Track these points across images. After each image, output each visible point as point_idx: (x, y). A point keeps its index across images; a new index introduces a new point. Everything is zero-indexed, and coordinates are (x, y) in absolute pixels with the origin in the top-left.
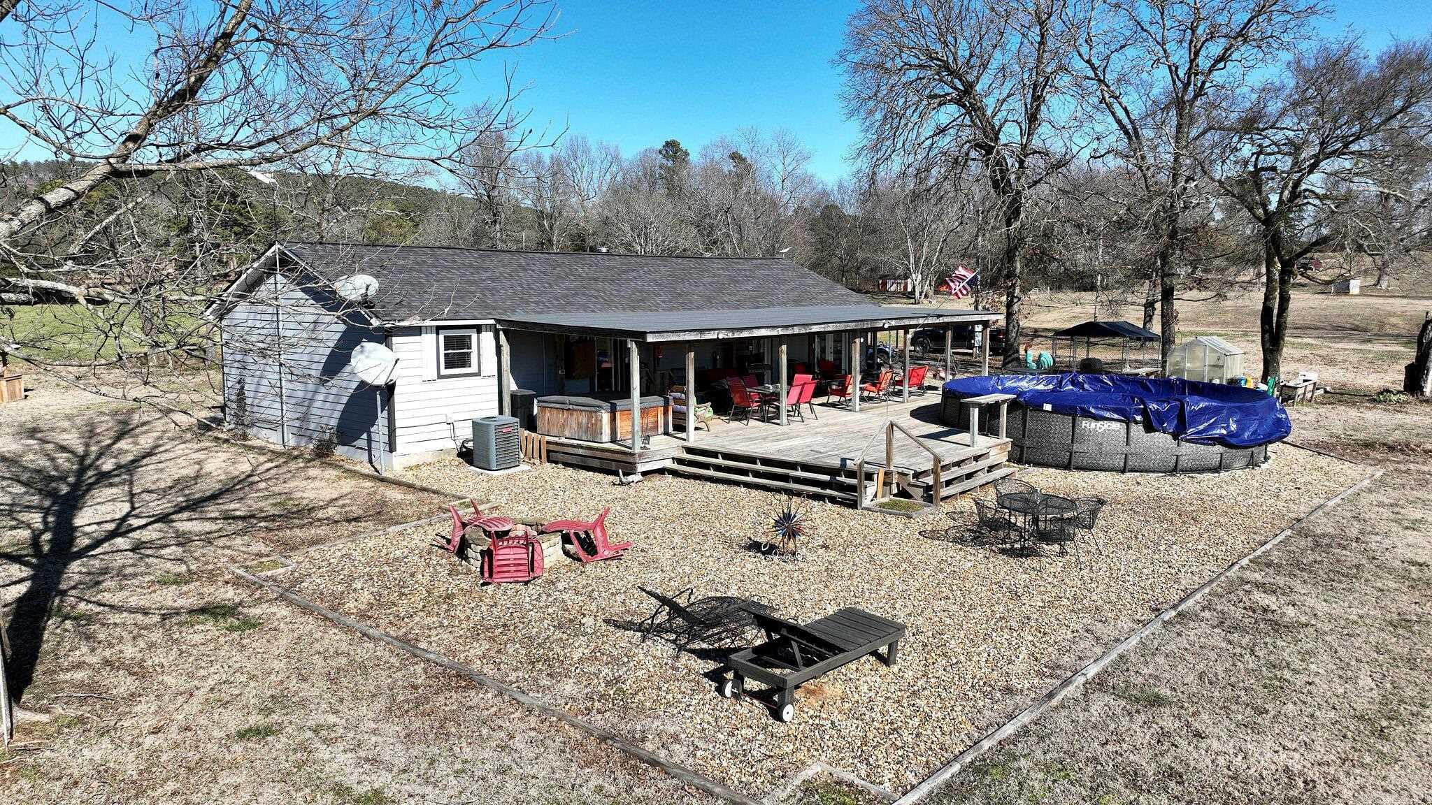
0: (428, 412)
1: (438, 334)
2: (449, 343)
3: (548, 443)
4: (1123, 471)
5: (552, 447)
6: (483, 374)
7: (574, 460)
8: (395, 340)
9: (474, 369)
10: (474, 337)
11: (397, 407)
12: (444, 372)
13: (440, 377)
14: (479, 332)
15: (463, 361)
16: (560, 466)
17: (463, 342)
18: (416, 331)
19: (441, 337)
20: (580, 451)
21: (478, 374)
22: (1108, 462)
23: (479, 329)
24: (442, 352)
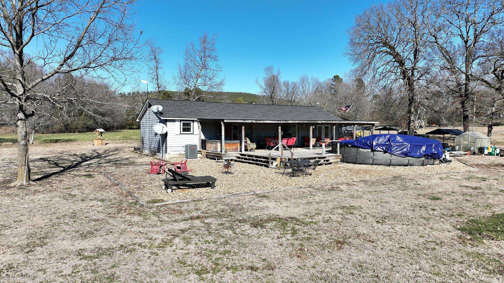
0: (179, 143)
1: (180, 122)
2: (184, 125)
3: (207, 152)
4: (372, 165)
5: (208, 154)
6: (194, 134)
7: (211, 157)
8: (168, 123)
9: (192, 132)
10: (192, 123)
11: (168, 141)
12: (182, 132)
13: (181, 134)
14: (193, 122)
15: (189, 130)
16: (209, 159)
17: (189, 125)
18: (174, 121)
19: (182, 123)
20: (212, 154)
21: (193, 134)
22: (368, 162)
23: (193, 121)
24: (182, 127)
